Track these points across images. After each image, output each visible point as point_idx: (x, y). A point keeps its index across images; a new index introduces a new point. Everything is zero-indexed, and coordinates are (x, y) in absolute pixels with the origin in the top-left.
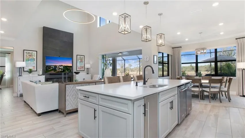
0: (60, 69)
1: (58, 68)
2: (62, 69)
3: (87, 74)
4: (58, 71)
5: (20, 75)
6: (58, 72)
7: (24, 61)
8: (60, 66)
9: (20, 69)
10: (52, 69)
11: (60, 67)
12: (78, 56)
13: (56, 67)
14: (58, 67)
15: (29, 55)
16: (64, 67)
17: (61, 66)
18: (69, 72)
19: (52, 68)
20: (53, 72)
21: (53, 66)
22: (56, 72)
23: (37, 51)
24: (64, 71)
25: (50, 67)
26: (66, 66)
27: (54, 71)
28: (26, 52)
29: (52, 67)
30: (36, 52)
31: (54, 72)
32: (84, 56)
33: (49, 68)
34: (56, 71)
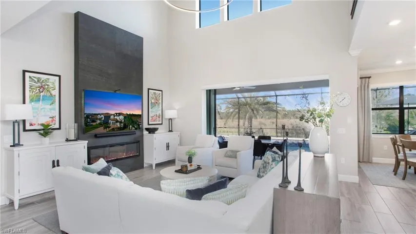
0: (117, 121)
1: (112, 120)
2: (121, 122)
3: (170, 131)
4: (112, 126)
5: (17, 142)
6: (113, 129)
7: (24, 103)
8: (117, 116)
9: (16, 125)
10: (98, 122)
11: (118, 118)
12: (150, 91)
13: (107, 116)
14: (112, 117)
15: (39, 84)
16: (125, 117)
17: (120, 114)
18: (136, 129)
19: (100, 119)
20: (101, 130)
21: (102, 114)
22: (108, 129)
23: (60, 76)
24: (125, 127)
25: (95, 117)
26: (130, 114)
27: (105, 128)
28: (30, 77)
29: (99, 117)
30: (58, 78)
31: (105, 131)
32: (162, 91)
33: (94, 121)
34: (109, 127)
